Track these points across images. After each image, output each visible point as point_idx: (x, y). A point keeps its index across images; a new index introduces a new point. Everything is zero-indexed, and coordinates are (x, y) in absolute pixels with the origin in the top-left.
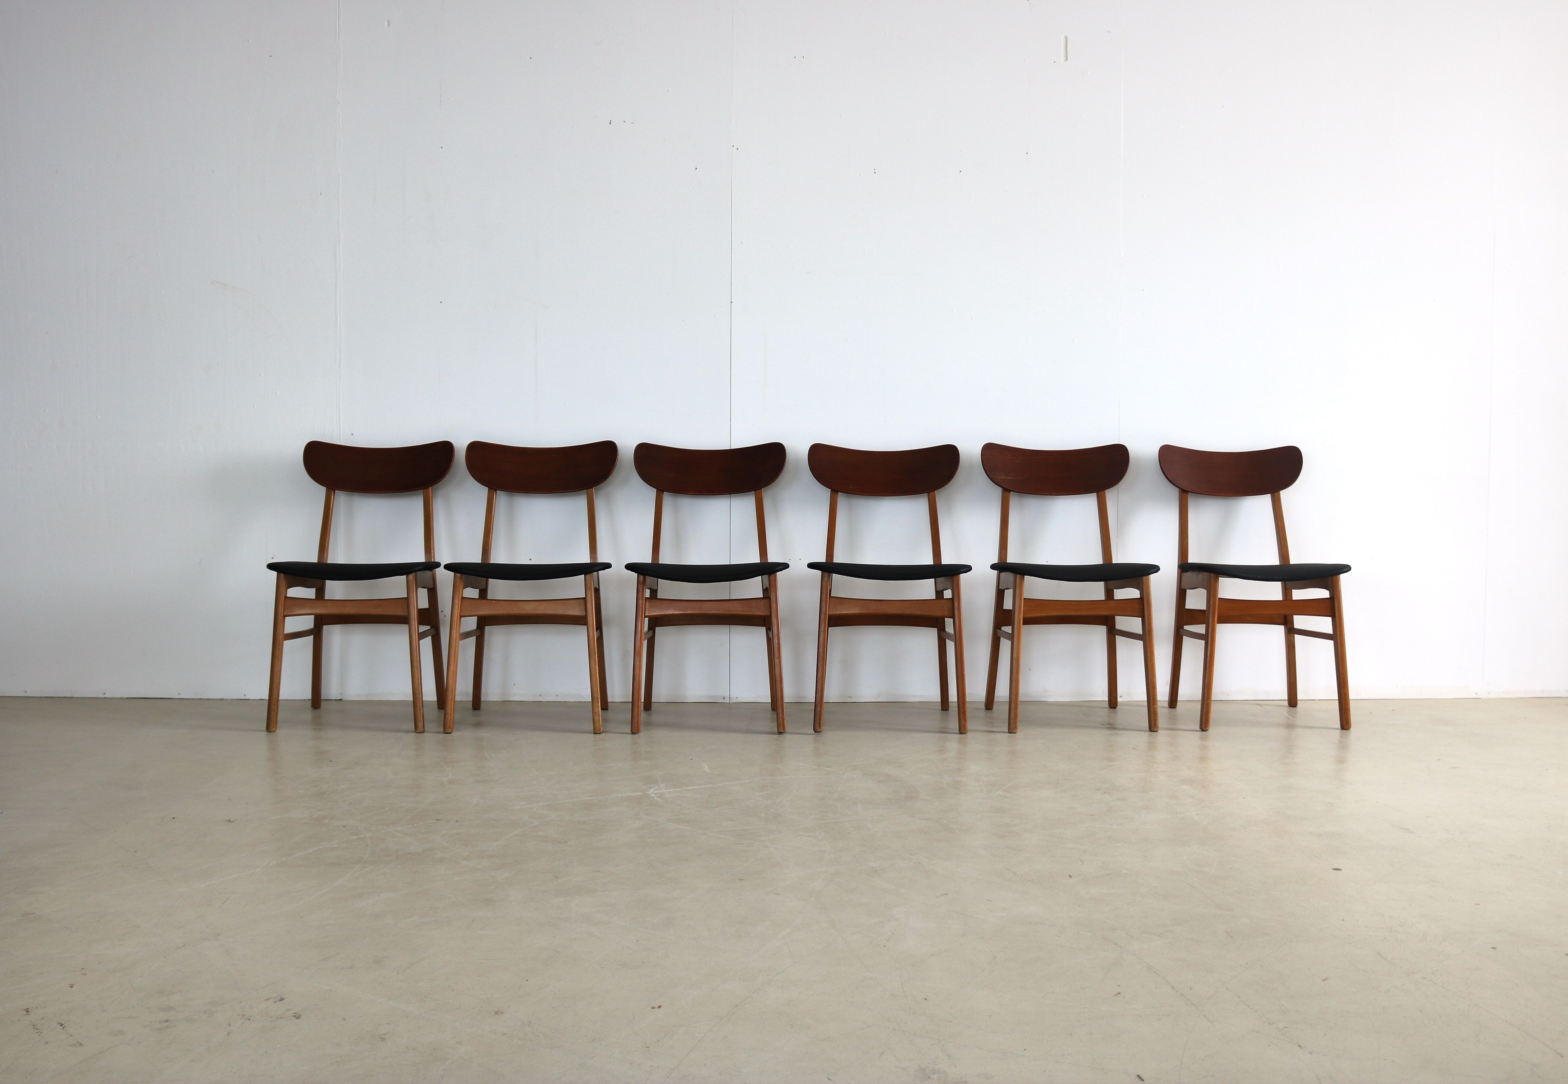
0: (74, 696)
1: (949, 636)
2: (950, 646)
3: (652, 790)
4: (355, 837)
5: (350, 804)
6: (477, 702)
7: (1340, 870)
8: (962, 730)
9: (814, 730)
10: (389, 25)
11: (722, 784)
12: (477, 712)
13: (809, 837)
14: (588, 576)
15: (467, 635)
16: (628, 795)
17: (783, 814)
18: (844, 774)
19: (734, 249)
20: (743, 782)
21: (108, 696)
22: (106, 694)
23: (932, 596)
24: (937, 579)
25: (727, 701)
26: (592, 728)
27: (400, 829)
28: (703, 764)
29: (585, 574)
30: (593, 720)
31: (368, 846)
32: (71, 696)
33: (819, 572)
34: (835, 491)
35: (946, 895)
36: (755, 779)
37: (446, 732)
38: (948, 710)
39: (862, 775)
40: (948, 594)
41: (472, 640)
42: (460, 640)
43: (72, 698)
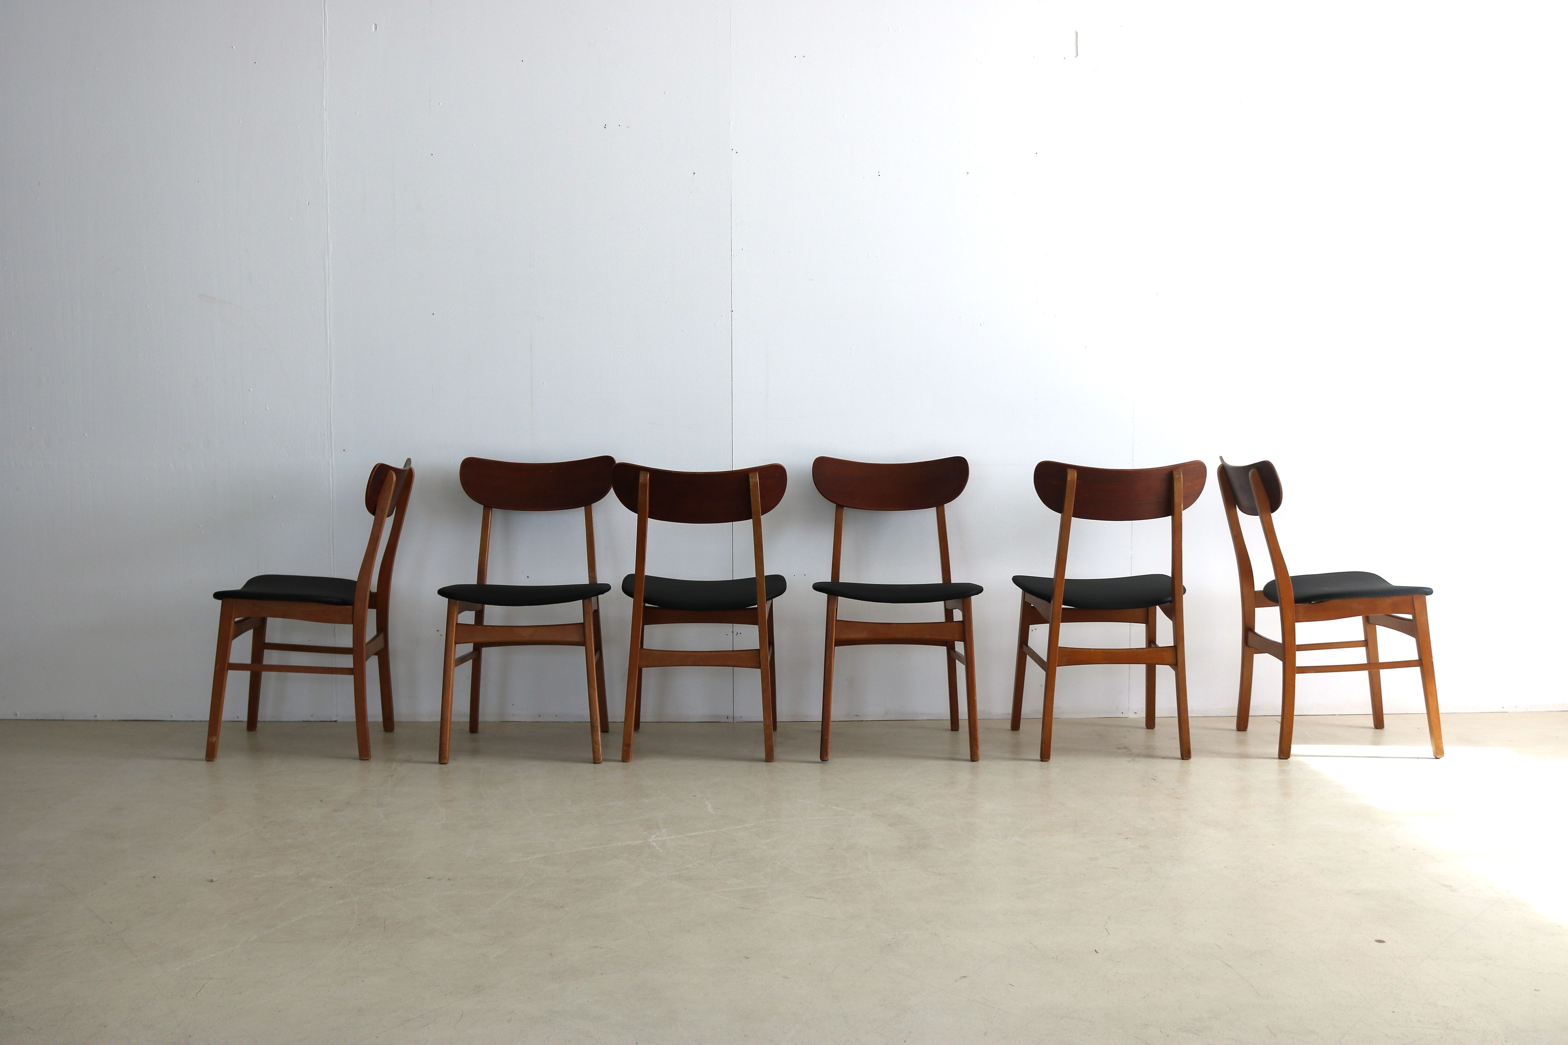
0: (65, 719)
1: (959, 657)
2: (961, 668)
3: (653, 837)
4: (342, 902)
5: (339, 857)
6: (474, 725)
7: (1383, 942)
8: (974, 757)
9: (820, 758)
10: (376, 29)
11: (726, 829)
12: (474, 735)
13: (818, 898)
14: (586, 601)
15: (462, 660)
16: (628, 843)
17: (790, 868)
18: (853, 815)
19: (734, 256)
20: (747, 825)
21: (99, 718)
22: (98, 716)
23: (942, 618)
24: (947, 601)
25: (731, 720)
26: (591, 756)
27: (389, 890)
28: (706, 803)
29: (583, 599)
30: (593, 749)
31: (355, 913)
32: (61, 718)
33: (825, 596)
34: (840, 507)
35: (965, 977)
36: (760, 822)
37: (443, 762)
38: (958, 730)
39: (871, 816)
40: (958, 615)
41: (469, 665)
42: (455, 667)
43: (63, 720)
